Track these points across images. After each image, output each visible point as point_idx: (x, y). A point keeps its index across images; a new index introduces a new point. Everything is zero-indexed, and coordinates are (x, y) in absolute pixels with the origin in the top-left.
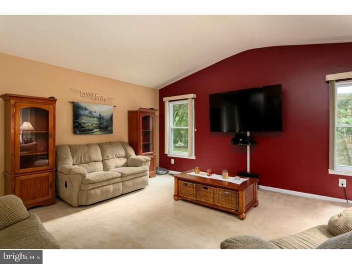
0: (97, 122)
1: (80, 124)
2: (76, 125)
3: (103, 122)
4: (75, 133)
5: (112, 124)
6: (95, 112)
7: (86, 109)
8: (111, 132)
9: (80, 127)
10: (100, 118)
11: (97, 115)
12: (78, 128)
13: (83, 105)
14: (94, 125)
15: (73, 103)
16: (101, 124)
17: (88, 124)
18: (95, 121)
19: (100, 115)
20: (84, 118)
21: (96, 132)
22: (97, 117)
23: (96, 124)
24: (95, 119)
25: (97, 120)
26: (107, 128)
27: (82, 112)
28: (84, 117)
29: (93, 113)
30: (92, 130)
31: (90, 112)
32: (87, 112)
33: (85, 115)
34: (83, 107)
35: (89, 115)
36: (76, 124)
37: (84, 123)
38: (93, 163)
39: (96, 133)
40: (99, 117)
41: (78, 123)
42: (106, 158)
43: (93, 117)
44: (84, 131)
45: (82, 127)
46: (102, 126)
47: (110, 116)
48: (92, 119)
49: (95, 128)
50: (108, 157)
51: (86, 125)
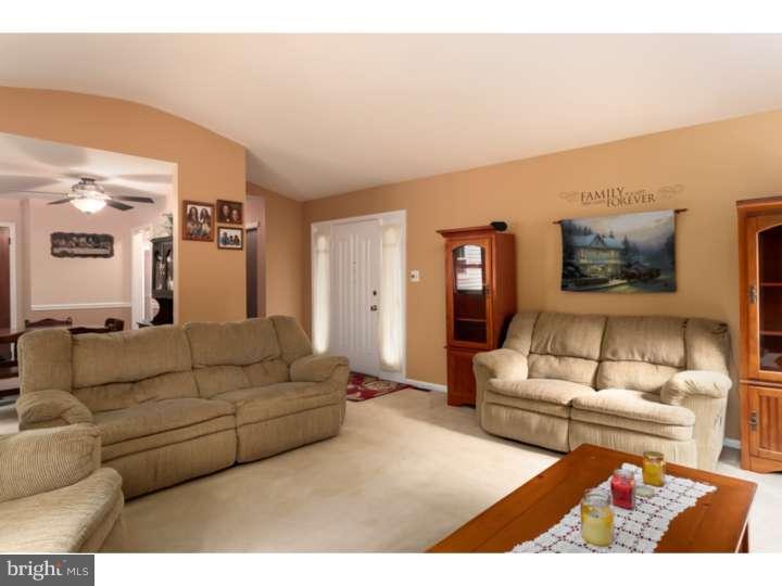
0: (618, 262)
1: (577, 268)
2: (570, 272)
3: (635, 259)
4: (564, 287)
5: (674, 263)
6: (612, 236)
7: (587, 232)
8: (671, 287)
9: (577, 274)
10: (627, 250)
11: (618, 242)
12: (574, 277)
13: (581, 223)
14: (609, 270)
15: (560, 222)
16: (629, 266)
17: (595, 267)
18: (612, 260)
19: (626, 242)
20: (582, 253)
21: (616, 286)
22: (616, 249)
23: (616, 265)
24: (613, 253)
25: (617, 255)
26: (652, 276)
27: (579, 240)
28: (582, 251)
29: (607, 240)
30: (606, 281)
31: (599, 238)
32: (589, 239)
33: (585, 248)
34: (580, 229)
35: (594, 246)
36: (570, 268)
37: (585, 265)
38: (571, 360)
39: (616, 289)
40: (622, 247)
41: (572, 265)
42: (609, 356)
43: (607, 249)
44: (586, 283)
45: (583, 276)
46: (633, 271)
47: (664, 241)
48: (605, 255)
49: (612, 277)
50: (614, 353)
51: (588, 270)
